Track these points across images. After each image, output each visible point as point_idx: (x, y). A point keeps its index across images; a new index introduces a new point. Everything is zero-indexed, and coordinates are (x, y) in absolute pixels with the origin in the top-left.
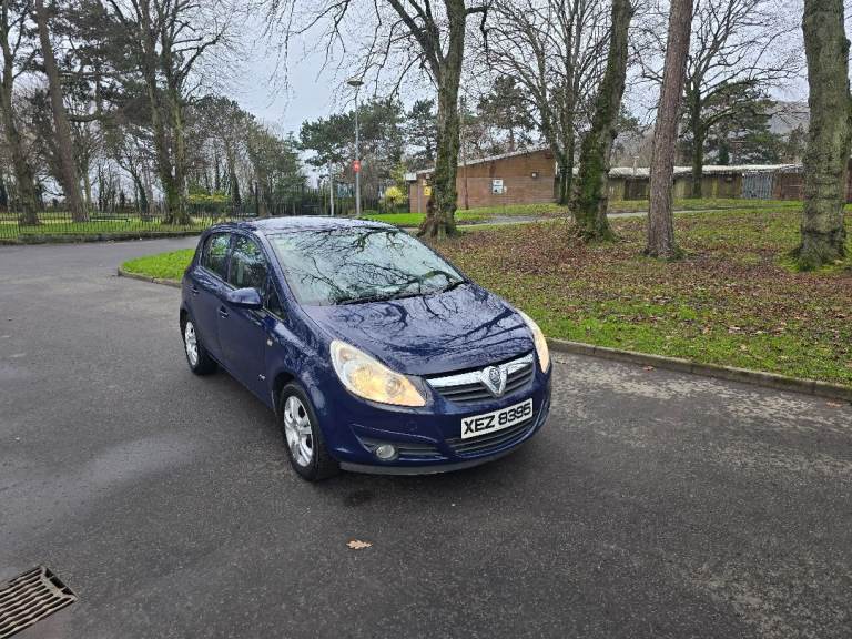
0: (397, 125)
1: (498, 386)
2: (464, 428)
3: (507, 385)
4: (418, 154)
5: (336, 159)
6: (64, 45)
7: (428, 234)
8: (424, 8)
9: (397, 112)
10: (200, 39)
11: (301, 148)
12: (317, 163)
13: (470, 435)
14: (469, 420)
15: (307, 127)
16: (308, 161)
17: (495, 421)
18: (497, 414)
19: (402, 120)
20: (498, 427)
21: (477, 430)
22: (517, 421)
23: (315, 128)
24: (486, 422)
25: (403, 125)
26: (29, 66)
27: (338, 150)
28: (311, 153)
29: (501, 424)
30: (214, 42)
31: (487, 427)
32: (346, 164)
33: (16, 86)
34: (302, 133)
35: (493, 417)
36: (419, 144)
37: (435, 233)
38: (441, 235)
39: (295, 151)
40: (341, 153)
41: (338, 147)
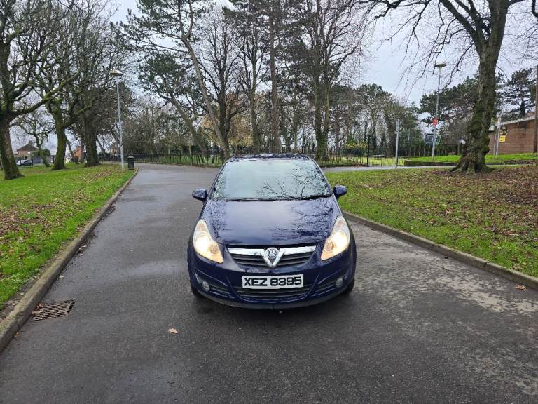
0: (496, 91)
1: (272, 261)
2: (244, 282)
3: (281, 261)
4: (513, 111)
5: (444, 118)
6: (282, 65)
7: (460, 169)
8: (469, 6)
9: (498, 82)
10: (345, 52)
11: (420, 112)
12: (429, 122)
13: (248, 287)
14: (248, 277)
15: (425, 98)
16: (424, 121)
17: (268, 282)
18: (269, 278)
19: (501, 87)
20: (269, 287)
21: (253, 285)
22: (286, 287)
23: (432, 98)
24: (260, 282)
25: (502, 91)
26: (264, 79)
27: (447, 112)
28: (426, 115)
29: (271, 285)
30: (352, 53)
31: (261, 285)
32: (452, 121)
33: (258, 90)
34: (421, 102)
35: (265, 280)
36: (514, 103)
37: (465, 169)
38: (471, 170)
39: (416, 114)
40: (449, 113)
41: (446, 110)
